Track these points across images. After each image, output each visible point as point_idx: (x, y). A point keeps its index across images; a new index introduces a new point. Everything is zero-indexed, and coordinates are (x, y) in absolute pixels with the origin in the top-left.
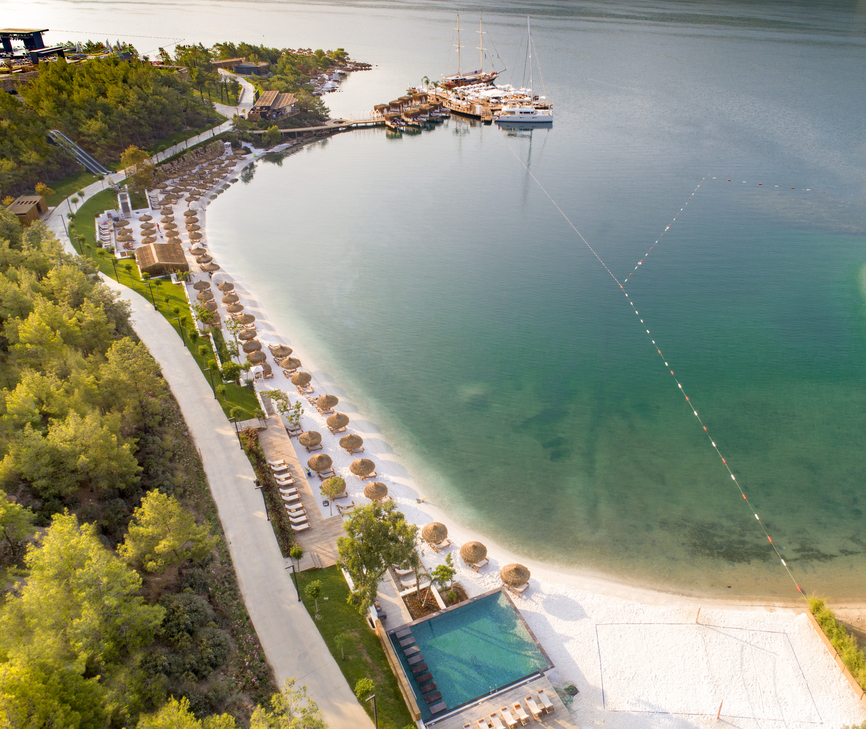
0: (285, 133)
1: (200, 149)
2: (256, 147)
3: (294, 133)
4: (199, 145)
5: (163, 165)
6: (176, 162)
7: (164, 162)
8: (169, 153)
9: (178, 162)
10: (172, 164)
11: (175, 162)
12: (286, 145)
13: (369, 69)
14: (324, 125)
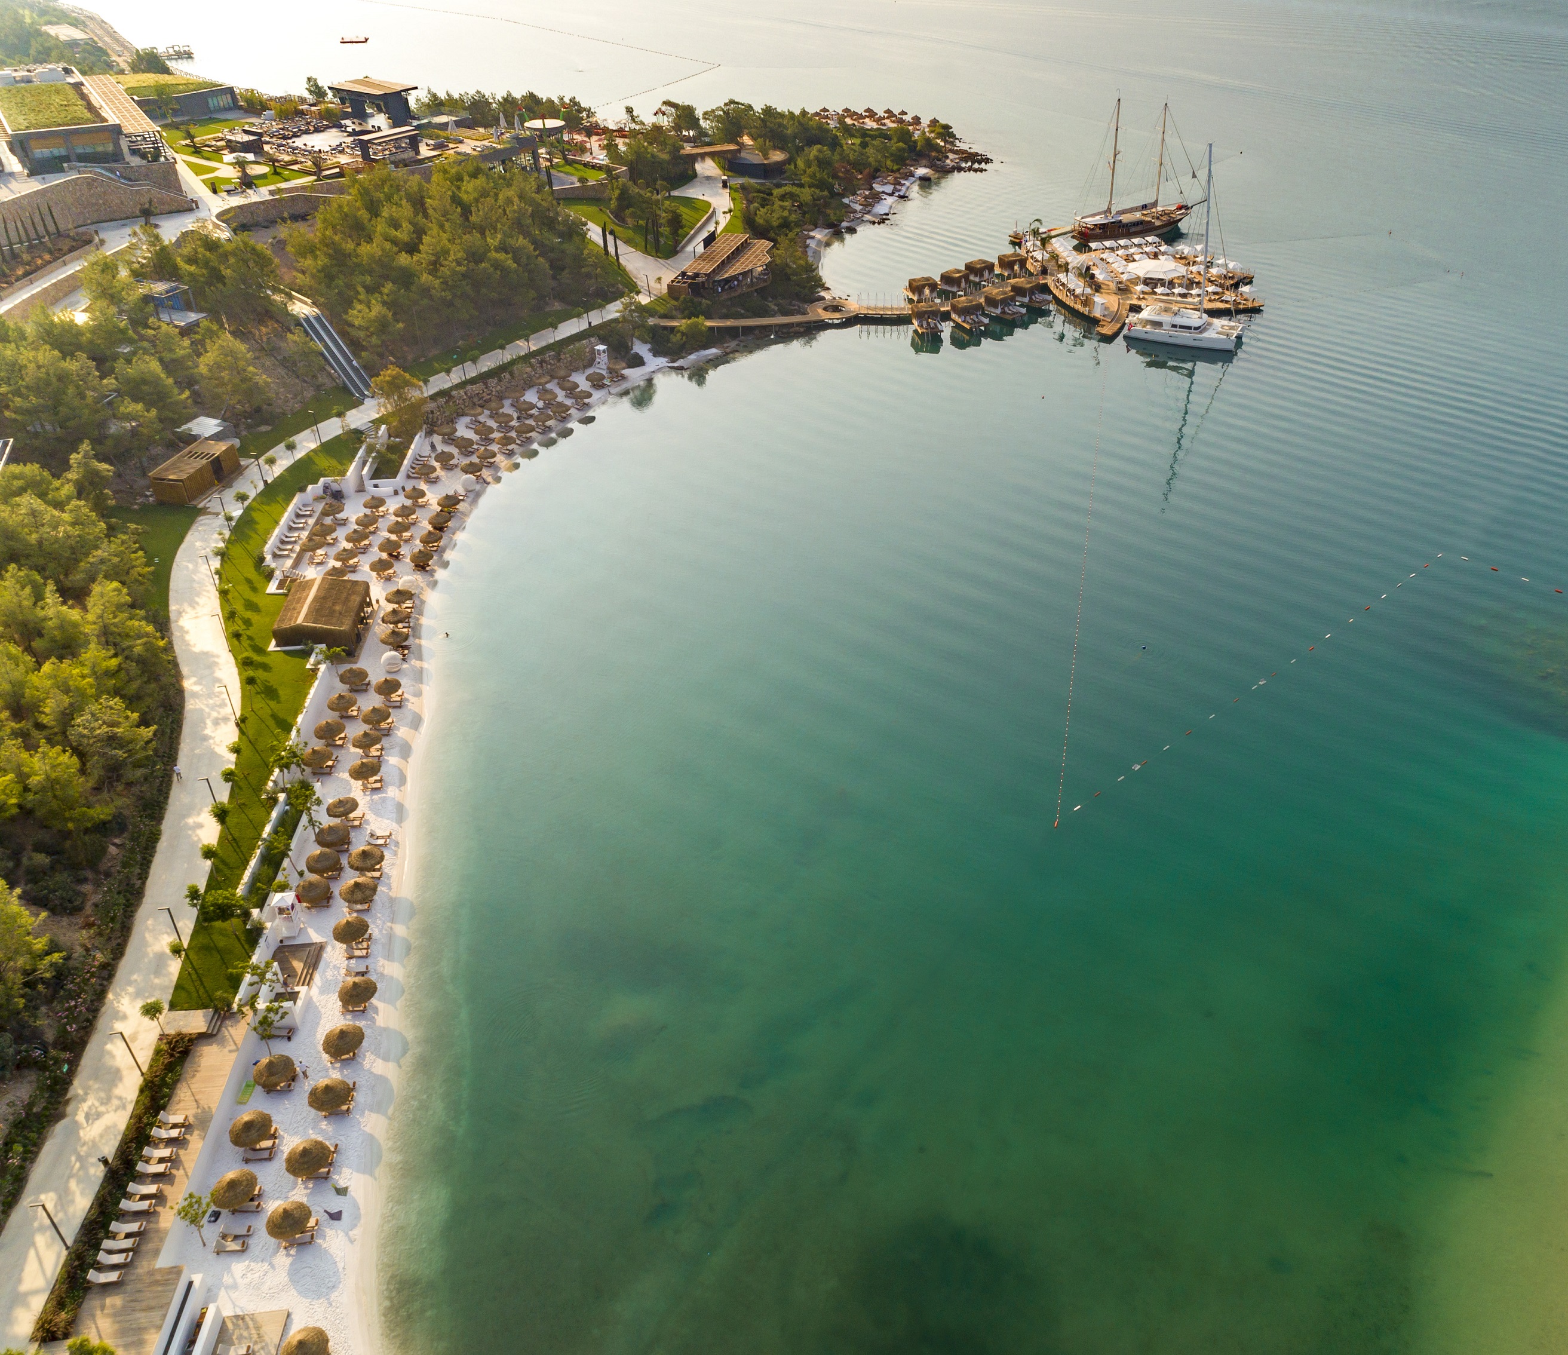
0: (719, 328)
1: (548, 356)
2: (656, 353)
3: (736, 328)
4: (549, 347)
5: (469, 387)
6: (495, 381)
7: (472, 381)
8: (488, 362)
9: (500, 380)
10: (486, 384)
11: (493, 382)
12: (713, 351)
13: (981, 170)
14: (804, 313)
